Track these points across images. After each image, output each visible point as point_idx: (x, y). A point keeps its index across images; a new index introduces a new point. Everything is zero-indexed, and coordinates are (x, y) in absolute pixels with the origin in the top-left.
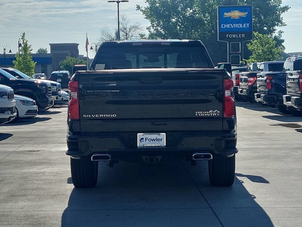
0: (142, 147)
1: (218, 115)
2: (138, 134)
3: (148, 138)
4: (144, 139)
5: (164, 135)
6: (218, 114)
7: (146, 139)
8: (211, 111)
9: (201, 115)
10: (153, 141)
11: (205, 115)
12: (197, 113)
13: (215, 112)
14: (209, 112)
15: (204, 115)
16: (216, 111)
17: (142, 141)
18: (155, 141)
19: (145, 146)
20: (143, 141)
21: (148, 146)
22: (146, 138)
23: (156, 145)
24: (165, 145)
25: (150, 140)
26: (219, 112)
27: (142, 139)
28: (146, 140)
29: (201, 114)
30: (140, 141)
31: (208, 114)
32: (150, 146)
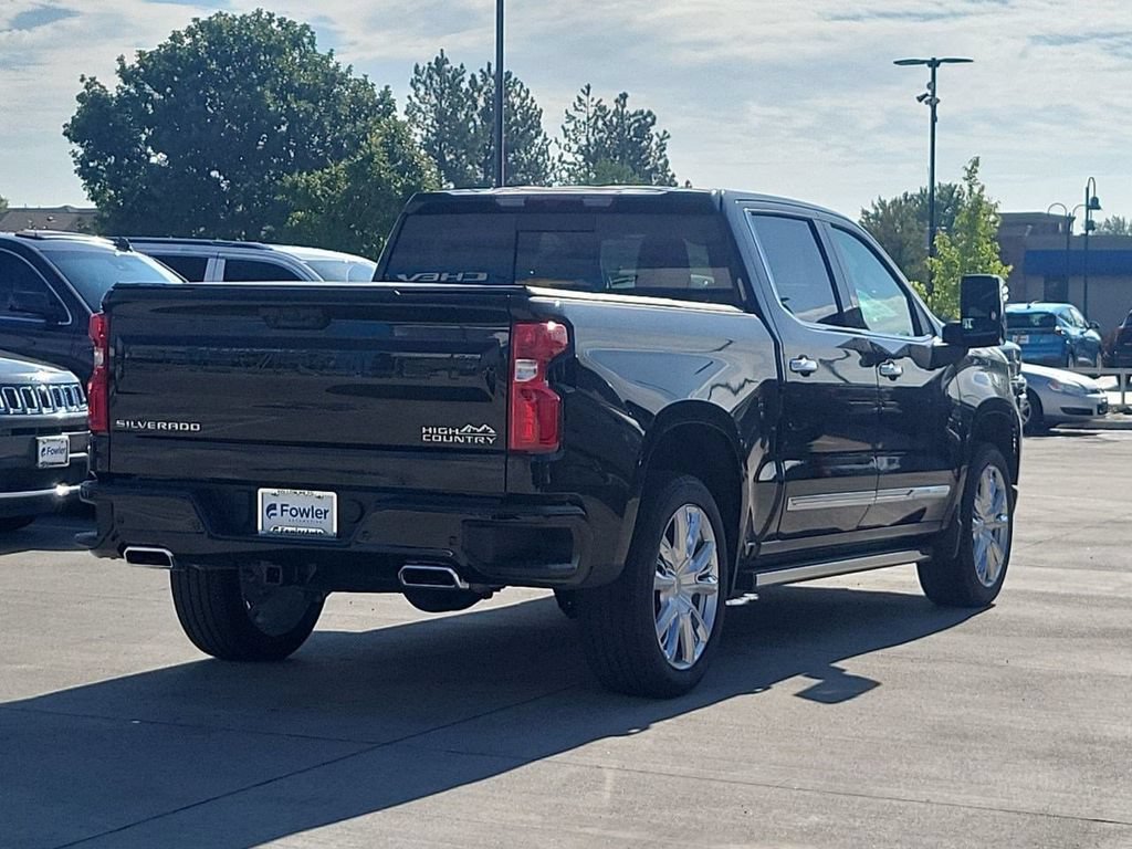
0: (269, 533)
1: (491, 441)
2: (261, 491)
3: (287, 505)
4: (279, 507)
5: (332, 497)
6: (491, 438)
7: (285, 508)
8: (469, 428)
9: (437, 438)
10: (302, 516)
11: (451, 440)
12: (427, 433)
13: (479, 430)
14: (464, 430)
15: (448, 438)
16: (483, 428)
17: (272, 514)
18: (307, 516)
19: (280, 530)
20: (275, 514)
21: (287, 531)
22: (282, 506)
23: (310, 530)
24: (335, 530)
25: (294, 512)
26: (492, 431)
27: (273, 507)
28: (282, 511)
29: (437, 435)
30: (268, 512)
31: (460, 436)
32: (292, 532)
